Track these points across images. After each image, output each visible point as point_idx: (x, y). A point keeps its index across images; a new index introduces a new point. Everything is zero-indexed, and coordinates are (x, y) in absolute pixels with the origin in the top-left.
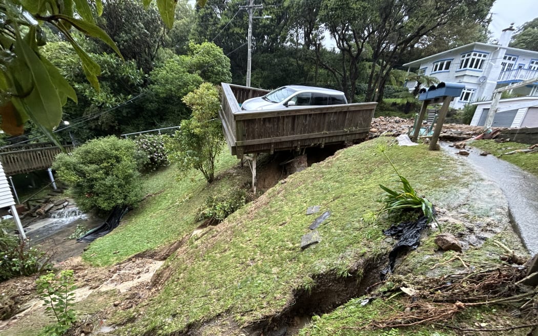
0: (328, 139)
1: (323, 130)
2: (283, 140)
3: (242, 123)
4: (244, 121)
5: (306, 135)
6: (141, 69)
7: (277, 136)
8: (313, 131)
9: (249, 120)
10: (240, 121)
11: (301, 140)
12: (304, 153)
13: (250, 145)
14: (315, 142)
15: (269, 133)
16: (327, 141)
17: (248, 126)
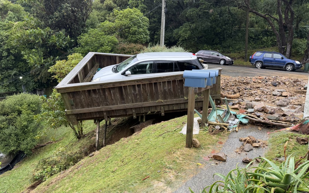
0: (167, 107)
1: (157, 99)
2: (114, 109)
3: (66, 94)
4: (69, 93)
5: (138, 104)
6: (68, 36)
7: (107, 105)
8: (146, 100)
9: (74, 92)
10: (65, 93)
11: (135, 108)
12: (144, 120)
13: (81, 114)
14: (153, 110)
15: (97, 103)
16: (166, 109)
17: (73, 97)
